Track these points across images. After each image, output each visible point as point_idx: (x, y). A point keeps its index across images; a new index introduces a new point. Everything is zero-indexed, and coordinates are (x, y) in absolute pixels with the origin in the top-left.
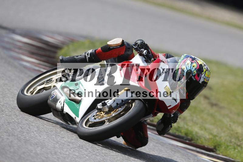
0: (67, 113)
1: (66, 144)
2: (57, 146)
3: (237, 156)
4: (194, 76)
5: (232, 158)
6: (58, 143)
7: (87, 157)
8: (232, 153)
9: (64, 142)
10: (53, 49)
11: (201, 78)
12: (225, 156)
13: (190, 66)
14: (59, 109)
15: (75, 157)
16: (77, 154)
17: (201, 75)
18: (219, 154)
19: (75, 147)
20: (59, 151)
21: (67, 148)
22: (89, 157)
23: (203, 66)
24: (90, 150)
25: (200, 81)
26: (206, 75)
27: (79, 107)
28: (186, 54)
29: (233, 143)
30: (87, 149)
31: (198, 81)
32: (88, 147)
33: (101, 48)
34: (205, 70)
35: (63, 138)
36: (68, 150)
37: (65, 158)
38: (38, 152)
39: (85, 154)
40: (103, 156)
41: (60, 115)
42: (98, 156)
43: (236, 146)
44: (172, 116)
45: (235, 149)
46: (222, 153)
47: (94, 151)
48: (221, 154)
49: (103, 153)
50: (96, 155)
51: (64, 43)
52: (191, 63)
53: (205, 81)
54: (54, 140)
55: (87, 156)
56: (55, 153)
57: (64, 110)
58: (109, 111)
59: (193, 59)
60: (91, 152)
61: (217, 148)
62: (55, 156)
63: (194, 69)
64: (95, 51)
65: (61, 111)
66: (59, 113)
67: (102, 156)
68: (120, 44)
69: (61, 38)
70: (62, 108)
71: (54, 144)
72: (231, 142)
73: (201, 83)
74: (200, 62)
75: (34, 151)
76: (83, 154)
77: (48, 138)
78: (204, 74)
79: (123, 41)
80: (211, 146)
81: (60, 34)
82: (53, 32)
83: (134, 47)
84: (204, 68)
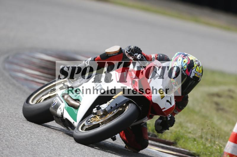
0: (66, 118)
4: (185, 71)
11: (191, 73)
13: (181, 62)
14: (59, 116)
17: (191, 69)
23: (194, 61)
25: (190, 75)
26: (196, 70)
27: (77, 112)
28: (179, 52)
31: (189, 76)
33: (100, 56)
34: (195, 65)
41: (61, 121)
44: (169, 119)
52: (182, 59)
53: (196, 75)
57: (64, 116)
58: (103, 114)
59: (185, 56)
63: (184, 64)
64: (94, 59)
65: (61, 117)
66: (60, 119)
68: (118, 52)
70: (62, 114)
73: (192, 78)
74: (192, 58)
78: (195, 68)
79: (121, 48)
83: (128, 52)
84: (195, 63)
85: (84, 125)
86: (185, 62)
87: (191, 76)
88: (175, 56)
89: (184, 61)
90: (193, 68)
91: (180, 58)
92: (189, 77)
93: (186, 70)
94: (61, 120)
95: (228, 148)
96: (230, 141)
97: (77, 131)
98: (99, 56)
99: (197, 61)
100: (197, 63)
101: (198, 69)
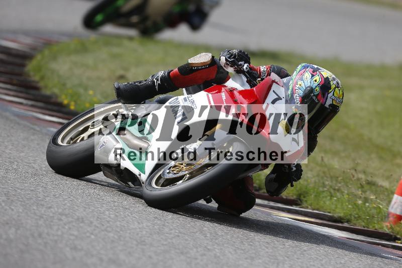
0: (126, 168)
1: (55, 218)
2: (41, 222)
3: (336, 208)
4: (317, 96)
5: (329, 213)
6: (42, 217)
7: (93, 237)
8: (328, 203)
9: (51, 215)
10: (18, 61)
11: (327, 99)
12: (317, 210)
13: (309, 81)
15: (72, 238)
16: (76, 233)
18: (307, 208)
19: (72, 222)
20: (46, 231)
21: (59, 225)
22: (96, 236)
23: (330, 80)
24: (95, 223)
25: (325, 103)
26: (335, 95)
28: (304, 64)
29: (328, 187)
30: (91, 223)
31: (323, 104)
32: (92, 219)
33: (179, 69)
34: (333, 87)
35: (50, 208)
36: (60, 227)
37: (56, 241)
38: (12, 236)
39: (88, 231)
40: (119, 232)
42: (110, 232)
43: (332, 191)
44: (294, 169)
45: (332, 196)
46: (311, 205)
47: (103, 225)
48: (310, 207)
49: (117, 226)
50: (106, 231)
51: (34, 49)
52: (311, 75)
53: (334, 103)
54: (35, 214)
55: (92, 234)
56: (40, 235)
57: (122, 165)
60: (97, 227)
61: (302, 198)
62: (40, 241)
63: (316, 84)
64: (169, 73)
65: (116, 165)
66: (114, 169)
67: (117, 231)
68: (209, 63)
69: (28, 41)
71: (36, 219)
72: (324, 186)
73: (328, 107)
74: (326, 73)
75: (4, 236)
76: (86, 231)
77: (26, 211)
78: (332, 93)
79: (213, 57)
80: (292, 196)
81: (26, 33)
82: (15, 32)
83: (229, 60)
84: (332, 83)
85: (160, 177)
86: (316, 81)
87: (327, 105)
88: (298, 70)
89: (314, 79)
90: (330, 91)
91: (308, 75)
92: (323, 106)
93: (318, 94)
94: (116, 171)
95: (395, 206)
96: (398, 194)
97: (149, 188)
98: (177, 69)
99: (334, 79)
100: (335, 82)
101: (337, 93)
